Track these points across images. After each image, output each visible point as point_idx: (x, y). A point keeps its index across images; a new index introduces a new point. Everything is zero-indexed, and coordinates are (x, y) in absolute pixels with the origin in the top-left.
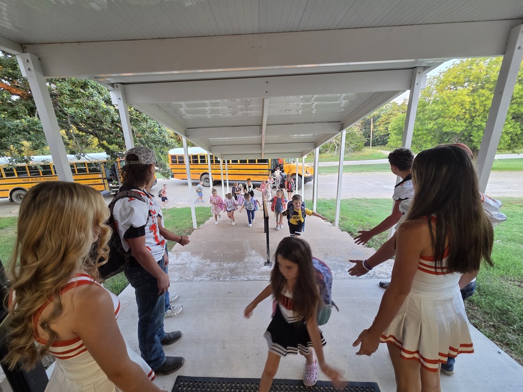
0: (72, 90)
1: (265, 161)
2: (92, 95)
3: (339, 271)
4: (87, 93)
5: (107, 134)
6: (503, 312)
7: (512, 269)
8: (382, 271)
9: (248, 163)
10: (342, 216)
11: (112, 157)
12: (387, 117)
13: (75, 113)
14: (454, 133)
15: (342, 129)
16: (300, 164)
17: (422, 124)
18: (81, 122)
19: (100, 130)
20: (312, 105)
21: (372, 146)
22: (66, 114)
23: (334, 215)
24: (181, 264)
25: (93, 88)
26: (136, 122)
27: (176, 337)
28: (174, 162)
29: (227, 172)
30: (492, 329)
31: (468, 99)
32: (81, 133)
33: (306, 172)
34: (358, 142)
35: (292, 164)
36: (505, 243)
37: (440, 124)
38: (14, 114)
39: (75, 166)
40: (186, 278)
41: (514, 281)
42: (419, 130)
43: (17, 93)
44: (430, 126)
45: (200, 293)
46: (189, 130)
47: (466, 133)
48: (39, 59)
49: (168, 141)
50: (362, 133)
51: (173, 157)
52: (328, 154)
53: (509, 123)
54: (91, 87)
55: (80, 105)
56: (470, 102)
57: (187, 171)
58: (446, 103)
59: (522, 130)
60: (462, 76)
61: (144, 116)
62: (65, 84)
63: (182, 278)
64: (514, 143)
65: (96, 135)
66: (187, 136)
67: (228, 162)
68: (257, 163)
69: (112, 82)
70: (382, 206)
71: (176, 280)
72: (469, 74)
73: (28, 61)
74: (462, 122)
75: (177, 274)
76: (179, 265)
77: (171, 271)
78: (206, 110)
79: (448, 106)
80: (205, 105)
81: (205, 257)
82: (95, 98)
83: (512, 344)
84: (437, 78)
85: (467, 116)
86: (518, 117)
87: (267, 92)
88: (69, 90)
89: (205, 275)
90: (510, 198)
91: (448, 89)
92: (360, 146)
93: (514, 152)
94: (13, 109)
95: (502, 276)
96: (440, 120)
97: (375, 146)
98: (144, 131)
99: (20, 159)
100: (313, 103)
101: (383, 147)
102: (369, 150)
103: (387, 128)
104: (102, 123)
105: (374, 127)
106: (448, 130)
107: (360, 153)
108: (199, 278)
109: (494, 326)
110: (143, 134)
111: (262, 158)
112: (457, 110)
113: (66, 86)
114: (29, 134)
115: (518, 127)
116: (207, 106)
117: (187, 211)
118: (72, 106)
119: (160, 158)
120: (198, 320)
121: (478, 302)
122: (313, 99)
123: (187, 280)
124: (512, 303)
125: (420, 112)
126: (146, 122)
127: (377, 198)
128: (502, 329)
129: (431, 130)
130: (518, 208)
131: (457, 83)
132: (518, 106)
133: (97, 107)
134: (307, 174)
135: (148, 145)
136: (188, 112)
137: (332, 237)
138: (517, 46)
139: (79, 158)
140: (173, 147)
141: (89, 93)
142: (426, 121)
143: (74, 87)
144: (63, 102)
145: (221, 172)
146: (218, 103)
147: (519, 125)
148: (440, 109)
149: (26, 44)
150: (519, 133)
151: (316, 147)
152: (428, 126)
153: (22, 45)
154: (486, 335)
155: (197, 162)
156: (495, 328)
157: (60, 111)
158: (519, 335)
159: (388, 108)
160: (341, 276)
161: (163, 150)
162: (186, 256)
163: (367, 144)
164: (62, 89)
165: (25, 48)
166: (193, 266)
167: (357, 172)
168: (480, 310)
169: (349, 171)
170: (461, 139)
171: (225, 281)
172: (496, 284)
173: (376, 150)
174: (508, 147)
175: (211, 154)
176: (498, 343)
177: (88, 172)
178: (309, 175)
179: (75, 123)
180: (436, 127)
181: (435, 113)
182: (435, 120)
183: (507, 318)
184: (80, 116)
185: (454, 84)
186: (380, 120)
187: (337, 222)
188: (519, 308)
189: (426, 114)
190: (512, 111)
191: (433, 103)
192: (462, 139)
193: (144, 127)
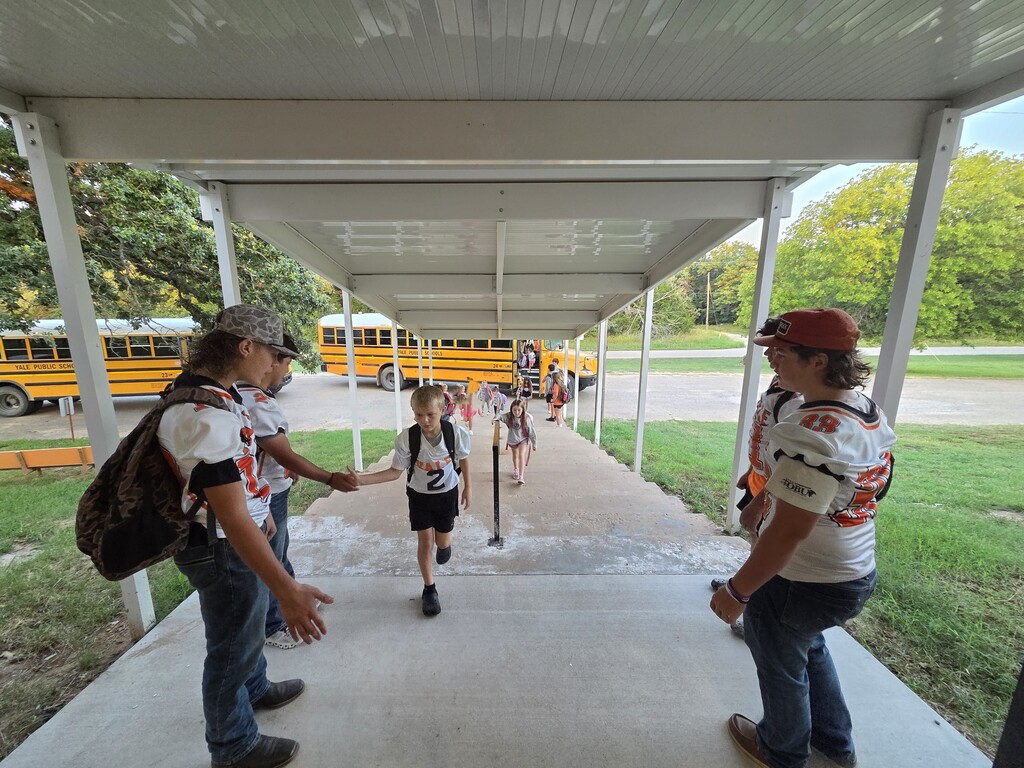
0: (132, 195)
1: (506, 344)
2: (171, 205)
3: (635, 558)
4: (162, 201)
5: (198, 282)
6: (946, 643)
7: (961, 558)
8: (718, 559)
9: (472, 347)
10: (649, 454)
11: (204, 326)
12: (735, 272)
13: (134, 236)
14: (857, 306)
15: (646, 286)
16: (572, 352)
17: (799, 286)
18: (147, 255)
19: (184, 273)
20: (594, 239)
21: (710, 324)
22: (116, 240)
23: (633, 450)
24: (321, 541)
25: (176, 193)
26: (256, 261)
27: (292, 691)
28: (328, 341)
29: (431, 363)
30: (925, 676)
31: (879, 245)
32: (144, 277)
33: (584, 367)
34: (684, 316)
35: (558, 353)
36: (950, 508)
37: (830, 287)
38: (11, 235)
39: (128, 342)
40: (328, 569)
41: (965, 582)
42: (793, 298)
43: (23, 195)
44: (813, 291)
45: (352, 601)
46: (355, 278)
47: (877, 306)
48: (57, 125)
49: (316, 300)
50: (691, 299)
51: (328, 331)
52: (627, 336)
53: (953, 290)
54: (172, 190)
55: (145, 224)
56: (882, 249)
57: (349, 358)
58: (839, 250)
59: (976, 303)
60: (866, 204)
61: (273, 249)
62: (118, 182)
63: (320, 568)
64: (963, 327)
65: (175, 283)
66: (351, 288)
67: (435, 343)
68: (490, 348)
69: (205, 178)
70: (725, 436)
71: (306, 572)
72: (877, 200)
73: (32, 127)
74: (870, 285)
75: (309, 561)
76: (315, 541)
77: (297, 553)
78: (394, 239)
79: (843, 256)
80: (394, 231)
81: (370, 528)
82: (177, 212)
83: (961, 706)
84: (822, 206)
85: (878, 275)
86: (968, 281)
87: (501, 210)
88: (126, 195)
89: (366, 564)
90: (960, 426)
91: (843, 225)
92: (685, 323)
93: (965, 344)
94: (9, 225)
95: (943, 572)
96: (831, 280)
97: (714, 324)
98: (270, 278)
99: (11, 323)
100: (596, 236)
101: (728, 326)
102: (704, 332)
103: (736, 292)
104: (187, 259)
105: (714, 288)
106: (844, 299)
107: (688, 337)
108: (353, 570)
109: (928, 669)
110: (268, 283)
111: (500, 339)
112: (858, 263)
113: (121, 187)
114: (36, 273)
115: (969, 298)
116: (395, 232)
117: (346, 437)
118: (130, 224)
119: (299, 331)
120: (342, 657)
121: (898, 622)
122: (596, 228)
123: (328, 574)
124: (960, 625)
125: (794, 265)
126: (277, 262)
127: (717, 421)
128: (943, 675)
129: (814, 297)
130: (975, 445)
131: (858, 215)
132: (967, 261)
133: (180, 227)
134: (585, 372)
135: (277, 304)
136: (355, 242)
137: (626, 493)
138: (939, 146)
139: (136, 327)
140: (326, 312)
141: (166, 202)
142: (806, 282)
143: (136, 189)
144: (112, 217)
145: (419, 362)
146: (417, 228)
147: (971, 294)
148: (830, 261)
149: (33, 96)
150: (971, 308)
151: (600, 319)
152: (809, 290)
153: (24, 97)
154: (911, 687)
155: (373, 341)
156: (930, 674)
157: (107, 233)
158: (974, 687)
159: (738, 255)
160: (637, 569)
161: (305, 315)
162: (334, 526)
163: (700, 321)
164: (112, 191)
165: (31, 103)
166: (344, 546)
167: (680, 371)
168: (901, 638)
169: (666, 369)
170: (869, 317)
171: (407, 575)
172: (931, 587)
173: (717, 332)
174: (953, 333)
175: (399, 327)
176: (935, 704)
177: (153, 356)
178: (590, 374)
179: (134, 257)
180: (822, 292)
181: (820, 267)
182: (821, 279)
183: (953, 654)
184: (144, 243)
185: (853, 217)
186: (724, 276)
187: (638, 465)
188: (973, 634)
189: (805, 268)
190: (957, 269)
191: (817, 249)
192: (872, 315)
193: (272, 269)
